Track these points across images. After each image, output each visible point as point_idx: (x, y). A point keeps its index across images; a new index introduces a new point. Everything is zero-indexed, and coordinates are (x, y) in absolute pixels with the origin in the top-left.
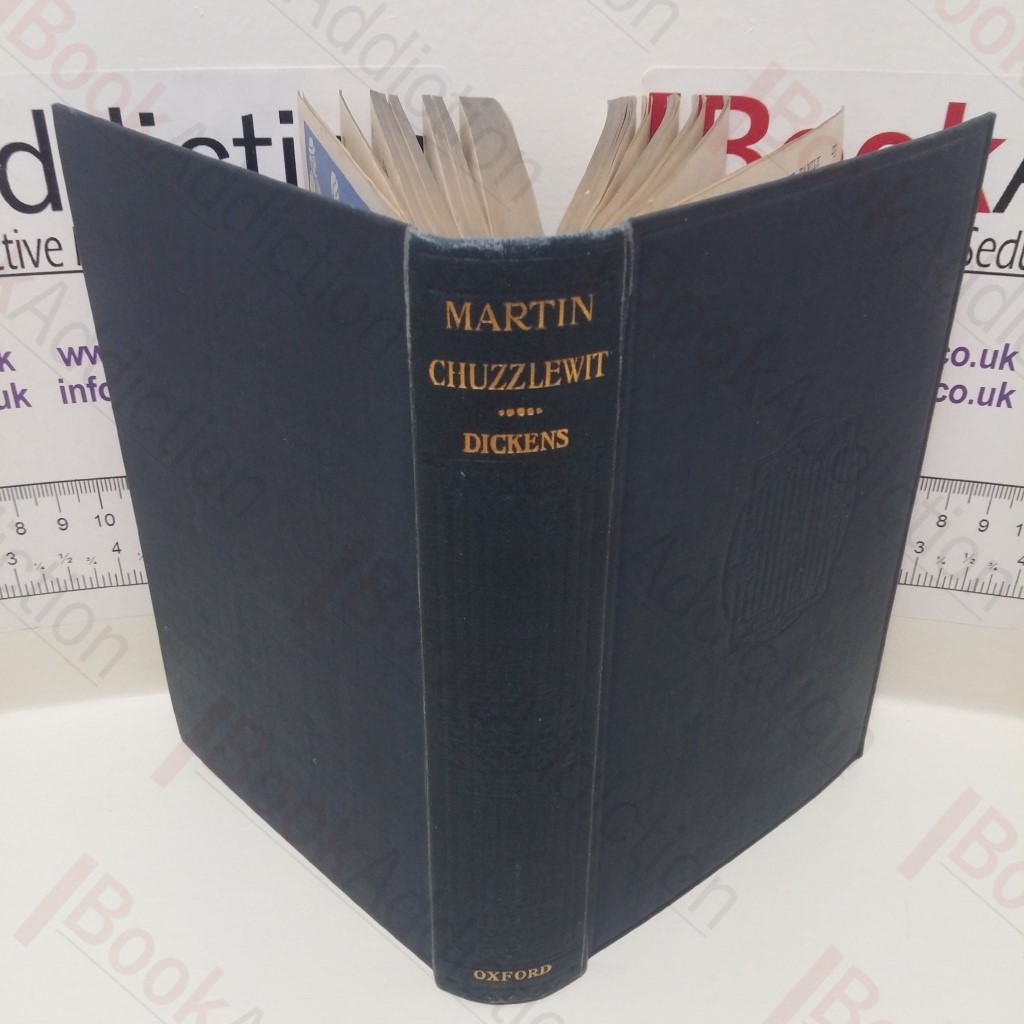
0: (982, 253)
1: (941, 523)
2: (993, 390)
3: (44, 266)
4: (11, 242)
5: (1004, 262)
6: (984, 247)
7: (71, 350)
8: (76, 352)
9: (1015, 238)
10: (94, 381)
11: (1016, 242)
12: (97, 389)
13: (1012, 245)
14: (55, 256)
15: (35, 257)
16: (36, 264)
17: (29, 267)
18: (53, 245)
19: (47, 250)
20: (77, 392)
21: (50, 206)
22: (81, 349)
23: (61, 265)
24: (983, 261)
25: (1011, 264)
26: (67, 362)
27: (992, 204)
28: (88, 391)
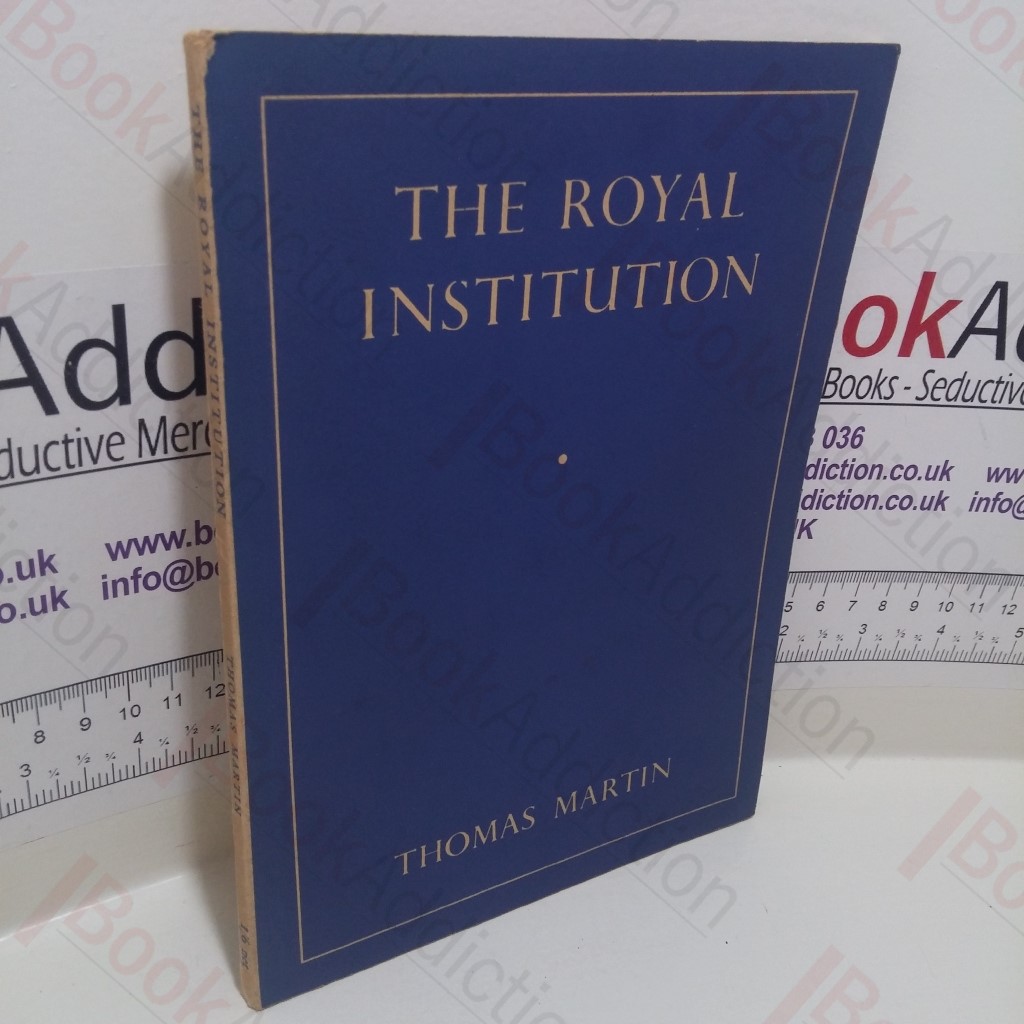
0: (936, 390)
1: (882, 608)
2: (933, 497)
3: (104, 461)
4: (72, 441)
5: (951, 396)
6: (938, 385)
7: (119, 544)
8: (125, 546)
9: (961, 377)
10: (139, 572)
11: (962, 380)
12: (141, 581)
13: (959, 383)
14: (116, 452)
15: (95, 453)
16: (95, 460)
17: (88, 464)
18: (116, 439)
19: (109, 445)
20: (120, 586)
21: (117, 401)
22: (130, 542)
23: (122, 458)
24: (936, 397)
25: (956, 398)
26: (114, 557)
27: (947, 351)
28: (131, 583)
